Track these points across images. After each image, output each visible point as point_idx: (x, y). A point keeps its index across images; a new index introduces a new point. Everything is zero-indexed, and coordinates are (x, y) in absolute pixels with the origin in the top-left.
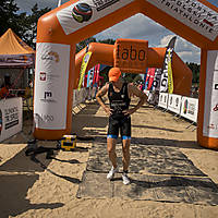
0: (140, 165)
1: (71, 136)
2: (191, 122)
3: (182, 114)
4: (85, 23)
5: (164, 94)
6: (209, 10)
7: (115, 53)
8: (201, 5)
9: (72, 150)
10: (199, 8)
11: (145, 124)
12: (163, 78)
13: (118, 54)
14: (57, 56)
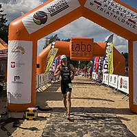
0: (85, 130)
1: (33, 109)
2: (125, 94)
3: (119, 88)
4: (43, 25)
5: (106, 75)
6: (132, 12)
7: (70, 48)
8: (126, 9)
9: (34, 119)
10: (125, 11)
11: (91, 97)
12: (105, 63)
13: (72, 48)
14: (23, 50)
